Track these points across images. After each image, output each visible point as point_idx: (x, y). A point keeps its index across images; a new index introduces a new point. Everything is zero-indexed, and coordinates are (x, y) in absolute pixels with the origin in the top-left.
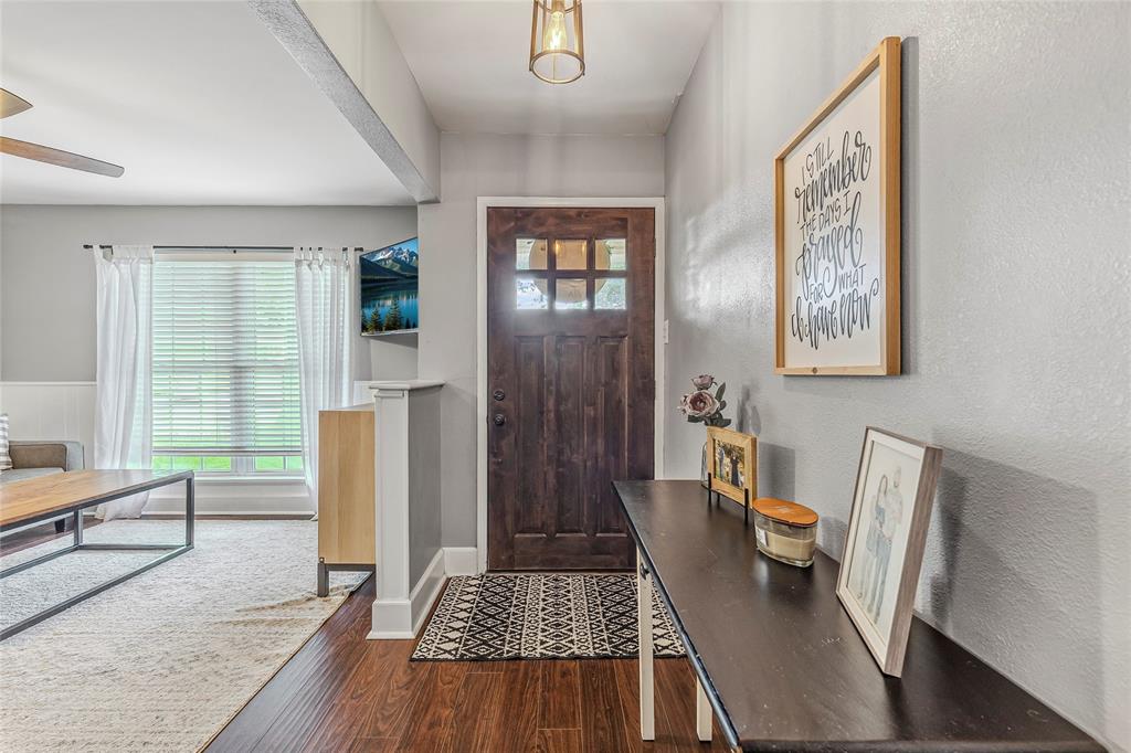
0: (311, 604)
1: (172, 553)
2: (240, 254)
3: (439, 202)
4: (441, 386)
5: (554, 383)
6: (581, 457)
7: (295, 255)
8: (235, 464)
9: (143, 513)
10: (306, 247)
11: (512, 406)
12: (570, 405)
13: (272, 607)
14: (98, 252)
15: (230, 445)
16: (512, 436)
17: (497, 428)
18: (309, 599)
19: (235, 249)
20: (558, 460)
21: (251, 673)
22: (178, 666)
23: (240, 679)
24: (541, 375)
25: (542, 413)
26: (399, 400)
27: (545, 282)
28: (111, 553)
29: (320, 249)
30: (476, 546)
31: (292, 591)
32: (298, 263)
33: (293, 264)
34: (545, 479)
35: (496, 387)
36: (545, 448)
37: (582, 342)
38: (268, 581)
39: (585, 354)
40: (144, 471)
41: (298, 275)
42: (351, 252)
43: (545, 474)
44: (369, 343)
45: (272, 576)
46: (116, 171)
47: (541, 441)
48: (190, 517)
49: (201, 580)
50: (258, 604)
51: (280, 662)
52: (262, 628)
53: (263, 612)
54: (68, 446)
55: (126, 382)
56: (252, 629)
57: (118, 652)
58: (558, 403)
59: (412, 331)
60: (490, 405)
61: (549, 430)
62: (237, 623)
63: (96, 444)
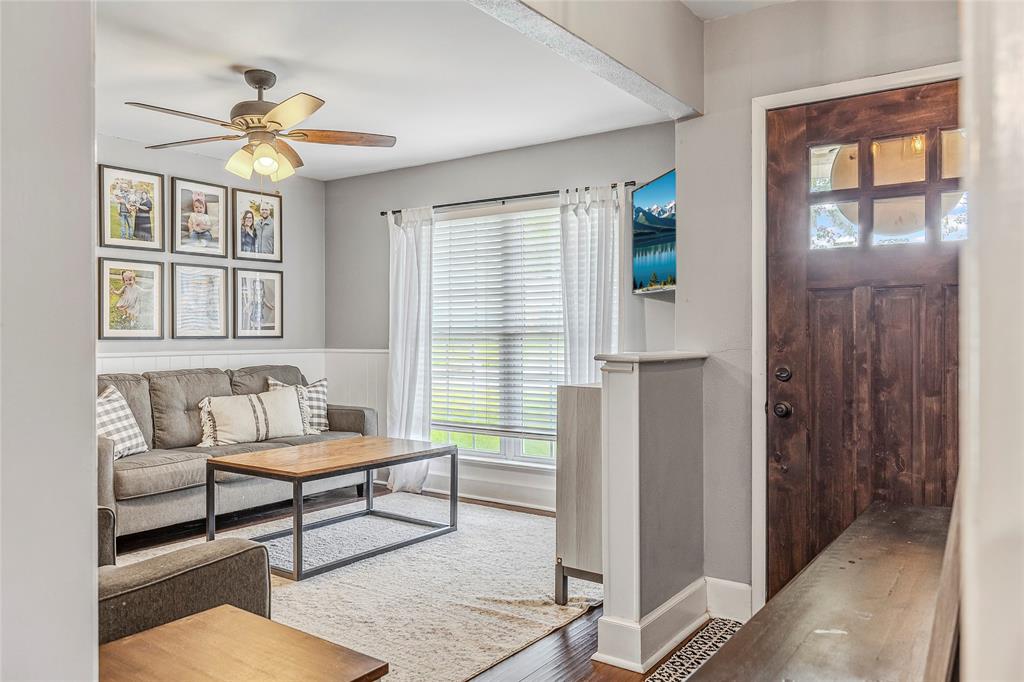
0: (546, 609)
1: (435, 531)
2: (510, 205)
3: (702, 115)
4: (704, 359)
5: (869, 356)
6: (915, 476)
7: (561, 199)
8: (503, 444)
9: (424, 489)
10: (572, 189)
11: (803, 391)
12: (896, 393)
13: (509, 603)
14: (391, 217)
15: (498, 423)
16: (804, 434)
17: (781, 420)
18: (545, 604)
19: (503, 200)
20: (876, 476)
21: (472, 658)
22: (418, 634)
23: (463, 660)
24: (849, 346)
25: (850, 403)
26: (628, 375)
27: (854, 206)
28: (391, 522)
29: (587, 189)
30: (750, 584)
31: (532, 591)
32: (564, 208)
33: (557, 211)
34: (855, 502)
35: (778, 361)
36: (855, 455)
37: (918, 295)
38: (514, 577)
39: (923, 314)
40: (424, 443)
41: (564, 224)
42: (621, 188)
43: (855, 494)
44: (643, 302)
45: (519, 572)
46: (388, 141)
47: (848, 444)
48: (454, 498)
49: (455, 561)
50: (497, 597)
51: (500, 655)
52: (494, 619)
53: (500, 605)
54: (366, 413)
55: (410, 349)
56: (485, 618)
57: (378, 608)
58: (875, 390)
59: (669, 287)
60: (770, 387)
61: (860, 427)
62: (473, 610)
63: (388, 414)
